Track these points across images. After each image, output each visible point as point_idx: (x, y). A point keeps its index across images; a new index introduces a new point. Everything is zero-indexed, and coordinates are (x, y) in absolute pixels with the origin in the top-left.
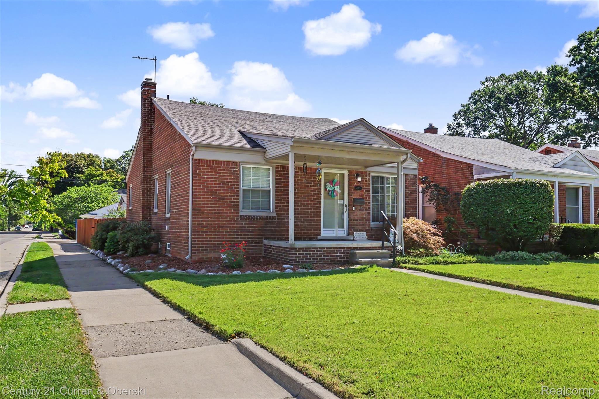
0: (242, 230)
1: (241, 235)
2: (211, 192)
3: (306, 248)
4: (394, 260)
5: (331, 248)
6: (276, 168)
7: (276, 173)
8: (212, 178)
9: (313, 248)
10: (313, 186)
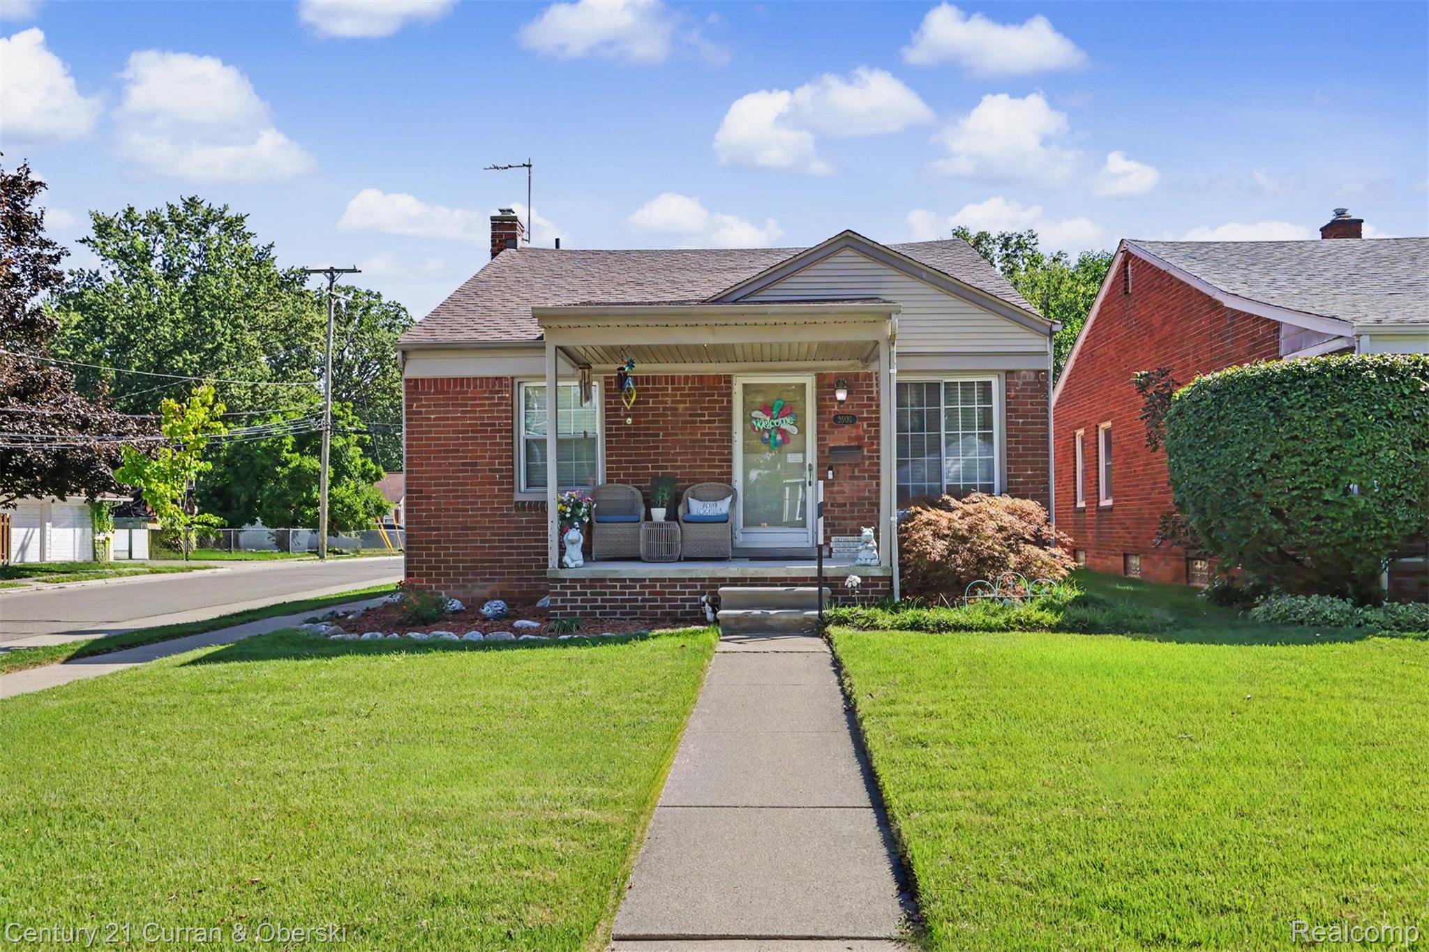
0: (521, 535)
1: (519, 548)
2: (445, 451)
3: (592, 580)
4: (820, 615)
5: (664, 580)
6: (606, 383)
7: (607, 396)
8: (447, 419)
9: (611, 580)
10: (708, 422)
